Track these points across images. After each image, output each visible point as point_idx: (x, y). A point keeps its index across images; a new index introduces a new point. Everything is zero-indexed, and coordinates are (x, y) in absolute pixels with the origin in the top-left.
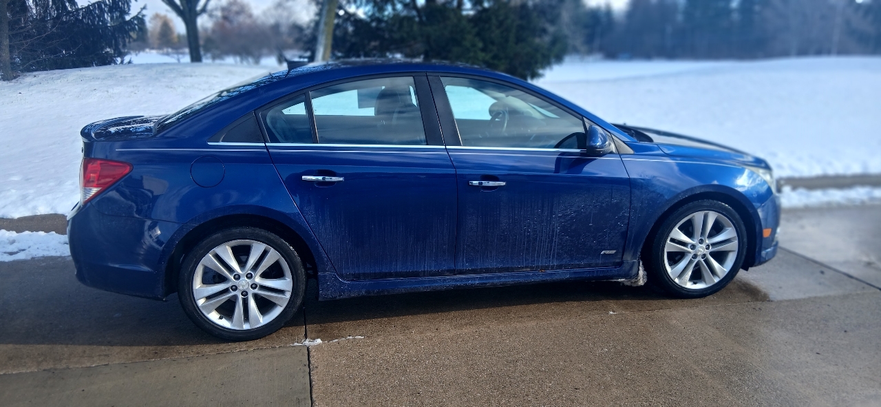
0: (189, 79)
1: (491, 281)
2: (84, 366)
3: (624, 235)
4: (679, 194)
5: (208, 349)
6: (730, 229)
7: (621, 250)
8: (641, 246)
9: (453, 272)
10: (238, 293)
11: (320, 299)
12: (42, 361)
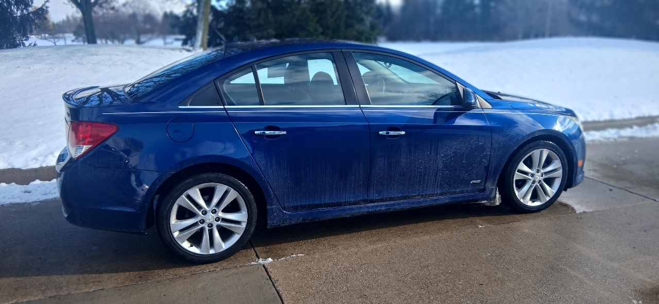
0: (95, 57)
1: (394, 207)
2: (83, 291)
3: (487, 168)
4: (525, 137)
5: (182, 271)
6: (557, 161)
7: (484, 180)
8: (498, 177)
9: (366, 201)
10: (205, 225)
11: (268, 227)
12: (45, 290)
